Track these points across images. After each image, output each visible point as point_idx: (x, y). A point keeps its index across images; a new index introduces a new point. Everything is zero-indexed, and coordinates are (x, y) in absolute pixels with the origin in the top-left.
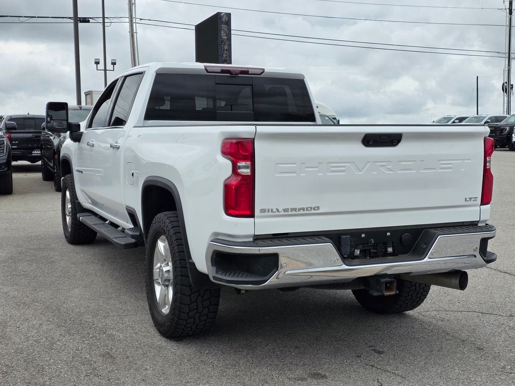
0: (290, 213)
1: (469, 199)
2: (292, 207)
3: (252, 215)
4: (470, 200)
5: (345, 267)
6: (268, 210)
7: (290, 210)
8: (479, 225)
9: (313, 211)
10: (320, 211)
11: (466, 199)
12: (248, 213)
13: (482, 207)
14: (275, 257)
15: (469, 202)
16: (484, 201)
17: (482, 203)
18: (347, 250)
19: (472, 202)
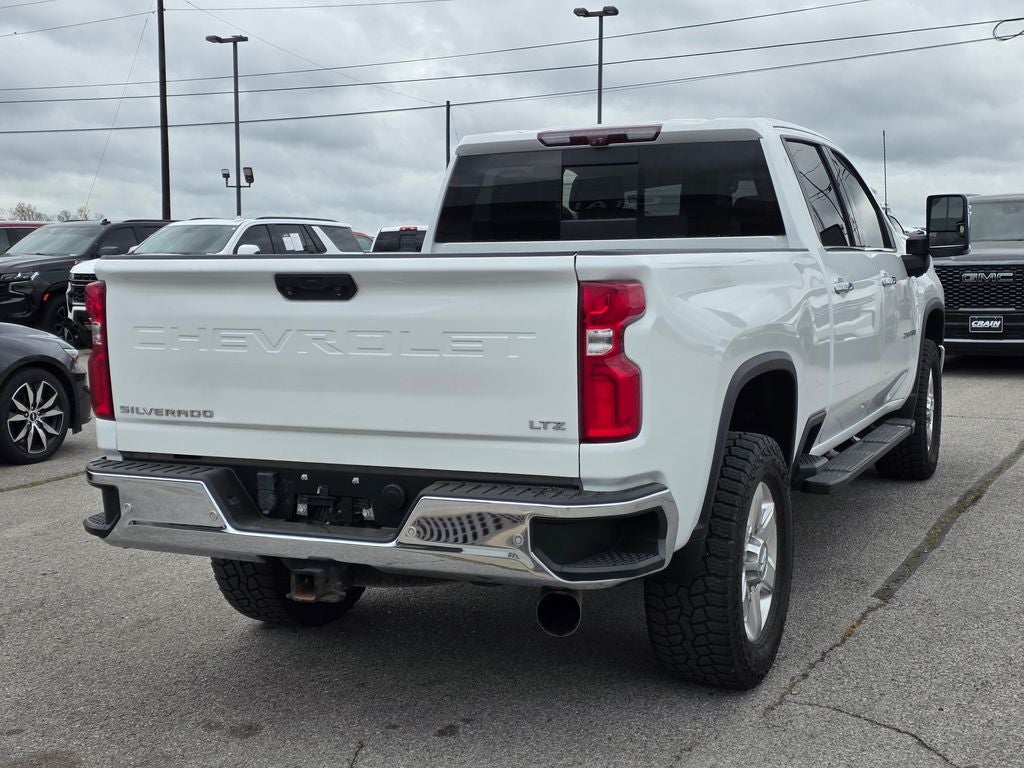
0: (165, 418)
1: (542, 426)
2: (168, 408)
3: (112, 417)
4: (545, 428)
5: (233, 531)
6: (132, 408)
7: (164, 412)
9: (202, 419)
10: (215, 420)
11: (531, 423)
13: (585, 447)
15: (542, 431)
16: (591, 433)
17: (585, 438)
18: (268, 500)
19: (550, 432)
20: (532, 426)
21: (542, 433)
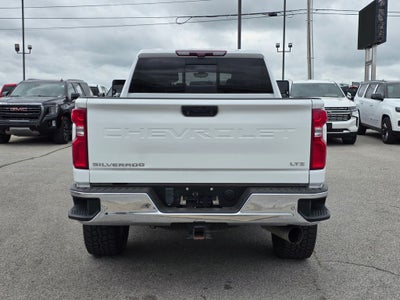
0: (118, 167)
1: (295, 164)
3: (87, 168)
4: (297, 165)
5: (160, 213)
6: (100, 164)
7: (118, 165)
8: (311, 187)
10: (145, 167)
12: (84, 165)
13: (311, 171)
14: (97, 201)
15: (295, 166)
16: (314, 166)
17: (311, 168)
18: (170, 200)
19: (298, 167)
20: (291, 164)
21: (295, 167)
